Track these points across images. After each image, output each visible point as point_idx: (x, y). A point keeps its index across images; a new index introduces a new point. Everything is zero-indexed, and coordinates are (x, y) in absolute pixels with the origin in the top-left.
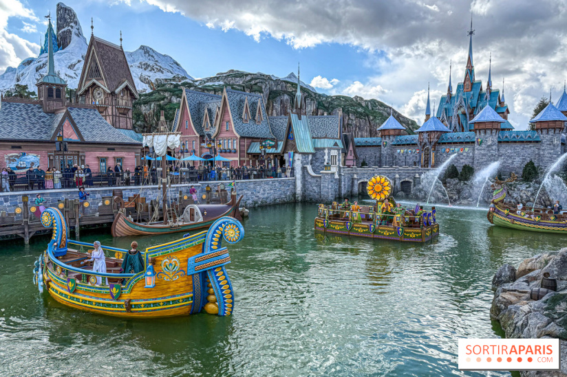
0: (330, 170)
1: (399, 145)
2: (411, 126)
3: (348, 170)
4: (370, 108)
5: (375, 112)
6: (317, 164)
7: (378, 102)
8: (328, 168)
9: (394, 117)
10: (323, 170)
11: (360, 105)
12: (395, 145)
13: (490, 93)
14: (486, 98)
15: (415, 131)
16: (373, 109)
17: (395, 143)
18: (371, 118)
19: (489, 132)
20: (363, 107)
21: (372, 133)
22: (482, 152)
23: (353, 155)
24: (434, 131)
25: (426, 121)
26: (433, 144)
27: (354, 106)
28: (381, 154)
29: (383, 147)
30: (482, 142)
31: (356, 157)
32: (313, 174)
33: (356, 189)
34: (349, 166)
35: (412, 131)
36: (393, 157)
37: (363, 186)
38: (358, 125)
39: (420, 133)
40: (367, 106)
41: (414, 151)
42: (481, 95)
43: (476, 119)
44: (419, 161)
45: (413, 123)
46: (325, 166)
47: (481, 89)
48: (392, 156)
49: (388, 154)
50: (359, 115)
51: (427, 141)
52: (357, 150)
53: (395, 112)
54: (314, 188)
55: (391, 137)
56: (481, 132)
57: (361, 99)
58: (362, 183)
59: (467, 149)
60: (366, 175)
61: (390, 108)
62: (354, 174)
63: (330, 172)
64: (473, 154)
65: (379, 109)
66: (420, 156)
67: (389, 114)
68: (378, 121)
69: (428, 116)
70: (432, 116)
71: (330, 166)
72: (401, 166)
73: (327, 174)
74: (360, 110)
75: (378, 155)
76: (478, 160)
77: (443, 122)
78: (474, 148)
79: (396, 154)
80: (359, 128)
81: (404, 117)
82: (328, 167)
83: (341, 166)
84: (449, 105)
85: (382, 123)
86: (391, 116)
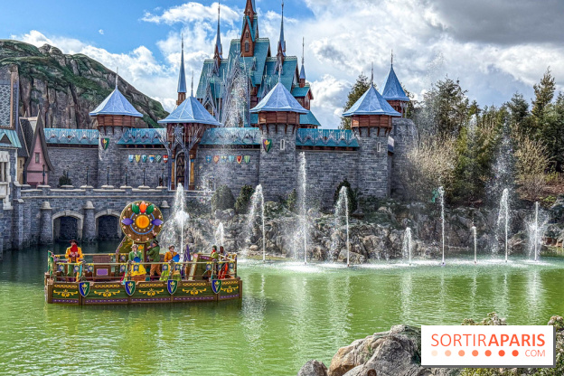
1: (132, 146)
2: (152, 112)
3: (32, 193)
4: (75, 72)
5: (85, 79)
7: (90, 61)
9: (122, 92)
11: (54, 63)
12: (125, 146)
13: (283, 62)
14: (278, 71)
15: (161, 121)
16: (80, 74)
17: (125, 141)
18: (78, 90)
19: (282, 129)
20: (60, 67)
21: (81, 121)
22: (272, 163)
23: (41, 161)
24: (193, 124)
25: (179, 103)
26: (191, 146)
27: (42, 65)
28: (97, 161)
29: (101, 148)
30: (270, 146)
31: (49, 167)
33: (49, 231)
34: (33, 185)
35: (155, 121)
36: (120, 169)
37: (62, 225)
38: (51, 102)
39: (171, 125)
40: (70, 66)
41: (158, 158)
42: (268, 64)
43: (260, 106)
44: (168, 179)
45: (157, 106)
47: (269, 55)
48: (120, 166)
49: (111, 163)
50: (54, 84)
51: (181, 140)
52: (50, 153)
53: (122, 82)
55: (116, 130)
56: (270, 128)
57: (57, 51)
58: (62, 218)
59: (247, 158)
60: (69, 204)
61: (114, 75)
62: (44, 200)
64: (258, 166)
65: (92, 75)
66: (170, 168)
67: (112, 87)
68: (90, 98)
69: (182, 95)
70: (188, 95)
72: (136, 186)
74: (55, 73)
75: (92, 163)
76: (266, 178)
77: (207, 107)
78: (259, 156)
79: (126, 164)
80: (54, 109)
81: (139, 94)
83: (17, 183)
84: (218, 79)
85: (99, 103)
86: (116, 90)
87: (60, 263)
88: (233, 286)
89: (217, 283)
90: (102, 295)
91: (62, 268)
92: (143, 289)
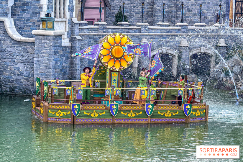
0: (52, 28)
3: (89, 30)
6: (26, 16)
8: (49, 25)
10: (38, 27)
31: (105, 3)
32: (17, 36)
34: (91, 22)
36: (176, 5)
44: (226, 15)
46: (43, 21)
54: (19, 65)
62: (100, 36)
63: (52, 33)
66: (228, 3)
71: (53, 21)
72: (191, 23)
73: (46, 37)
82: (47, 22)
83: (75, 20)
87: (54, 87)
88: (201, 110)
89: (188, 107)
90: (90, 116)
91: (56, 92)
92: (125, 111)
